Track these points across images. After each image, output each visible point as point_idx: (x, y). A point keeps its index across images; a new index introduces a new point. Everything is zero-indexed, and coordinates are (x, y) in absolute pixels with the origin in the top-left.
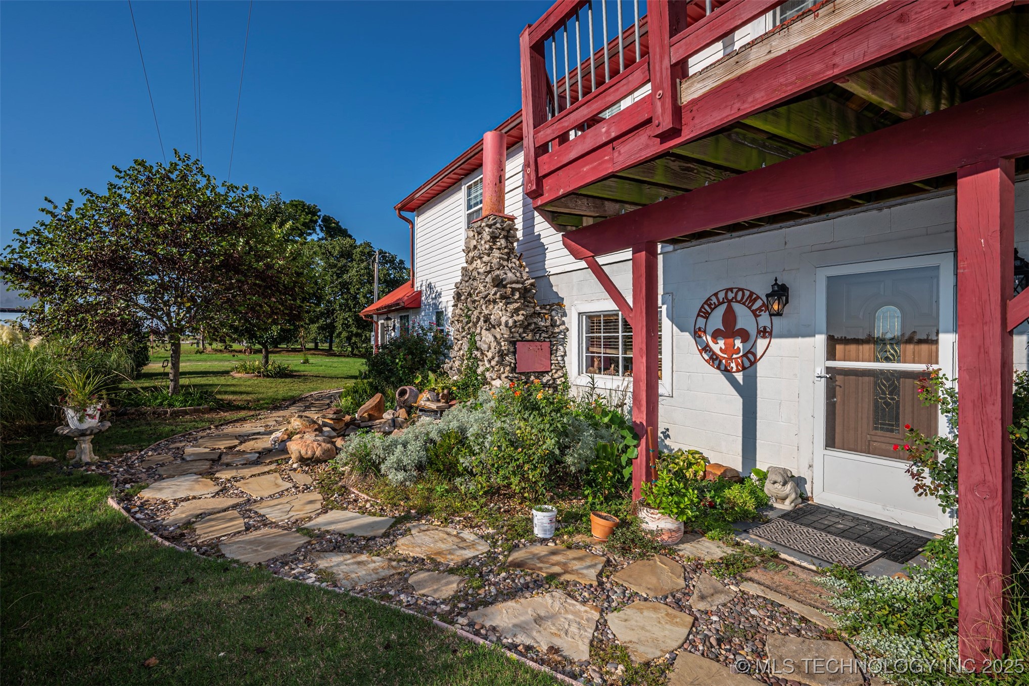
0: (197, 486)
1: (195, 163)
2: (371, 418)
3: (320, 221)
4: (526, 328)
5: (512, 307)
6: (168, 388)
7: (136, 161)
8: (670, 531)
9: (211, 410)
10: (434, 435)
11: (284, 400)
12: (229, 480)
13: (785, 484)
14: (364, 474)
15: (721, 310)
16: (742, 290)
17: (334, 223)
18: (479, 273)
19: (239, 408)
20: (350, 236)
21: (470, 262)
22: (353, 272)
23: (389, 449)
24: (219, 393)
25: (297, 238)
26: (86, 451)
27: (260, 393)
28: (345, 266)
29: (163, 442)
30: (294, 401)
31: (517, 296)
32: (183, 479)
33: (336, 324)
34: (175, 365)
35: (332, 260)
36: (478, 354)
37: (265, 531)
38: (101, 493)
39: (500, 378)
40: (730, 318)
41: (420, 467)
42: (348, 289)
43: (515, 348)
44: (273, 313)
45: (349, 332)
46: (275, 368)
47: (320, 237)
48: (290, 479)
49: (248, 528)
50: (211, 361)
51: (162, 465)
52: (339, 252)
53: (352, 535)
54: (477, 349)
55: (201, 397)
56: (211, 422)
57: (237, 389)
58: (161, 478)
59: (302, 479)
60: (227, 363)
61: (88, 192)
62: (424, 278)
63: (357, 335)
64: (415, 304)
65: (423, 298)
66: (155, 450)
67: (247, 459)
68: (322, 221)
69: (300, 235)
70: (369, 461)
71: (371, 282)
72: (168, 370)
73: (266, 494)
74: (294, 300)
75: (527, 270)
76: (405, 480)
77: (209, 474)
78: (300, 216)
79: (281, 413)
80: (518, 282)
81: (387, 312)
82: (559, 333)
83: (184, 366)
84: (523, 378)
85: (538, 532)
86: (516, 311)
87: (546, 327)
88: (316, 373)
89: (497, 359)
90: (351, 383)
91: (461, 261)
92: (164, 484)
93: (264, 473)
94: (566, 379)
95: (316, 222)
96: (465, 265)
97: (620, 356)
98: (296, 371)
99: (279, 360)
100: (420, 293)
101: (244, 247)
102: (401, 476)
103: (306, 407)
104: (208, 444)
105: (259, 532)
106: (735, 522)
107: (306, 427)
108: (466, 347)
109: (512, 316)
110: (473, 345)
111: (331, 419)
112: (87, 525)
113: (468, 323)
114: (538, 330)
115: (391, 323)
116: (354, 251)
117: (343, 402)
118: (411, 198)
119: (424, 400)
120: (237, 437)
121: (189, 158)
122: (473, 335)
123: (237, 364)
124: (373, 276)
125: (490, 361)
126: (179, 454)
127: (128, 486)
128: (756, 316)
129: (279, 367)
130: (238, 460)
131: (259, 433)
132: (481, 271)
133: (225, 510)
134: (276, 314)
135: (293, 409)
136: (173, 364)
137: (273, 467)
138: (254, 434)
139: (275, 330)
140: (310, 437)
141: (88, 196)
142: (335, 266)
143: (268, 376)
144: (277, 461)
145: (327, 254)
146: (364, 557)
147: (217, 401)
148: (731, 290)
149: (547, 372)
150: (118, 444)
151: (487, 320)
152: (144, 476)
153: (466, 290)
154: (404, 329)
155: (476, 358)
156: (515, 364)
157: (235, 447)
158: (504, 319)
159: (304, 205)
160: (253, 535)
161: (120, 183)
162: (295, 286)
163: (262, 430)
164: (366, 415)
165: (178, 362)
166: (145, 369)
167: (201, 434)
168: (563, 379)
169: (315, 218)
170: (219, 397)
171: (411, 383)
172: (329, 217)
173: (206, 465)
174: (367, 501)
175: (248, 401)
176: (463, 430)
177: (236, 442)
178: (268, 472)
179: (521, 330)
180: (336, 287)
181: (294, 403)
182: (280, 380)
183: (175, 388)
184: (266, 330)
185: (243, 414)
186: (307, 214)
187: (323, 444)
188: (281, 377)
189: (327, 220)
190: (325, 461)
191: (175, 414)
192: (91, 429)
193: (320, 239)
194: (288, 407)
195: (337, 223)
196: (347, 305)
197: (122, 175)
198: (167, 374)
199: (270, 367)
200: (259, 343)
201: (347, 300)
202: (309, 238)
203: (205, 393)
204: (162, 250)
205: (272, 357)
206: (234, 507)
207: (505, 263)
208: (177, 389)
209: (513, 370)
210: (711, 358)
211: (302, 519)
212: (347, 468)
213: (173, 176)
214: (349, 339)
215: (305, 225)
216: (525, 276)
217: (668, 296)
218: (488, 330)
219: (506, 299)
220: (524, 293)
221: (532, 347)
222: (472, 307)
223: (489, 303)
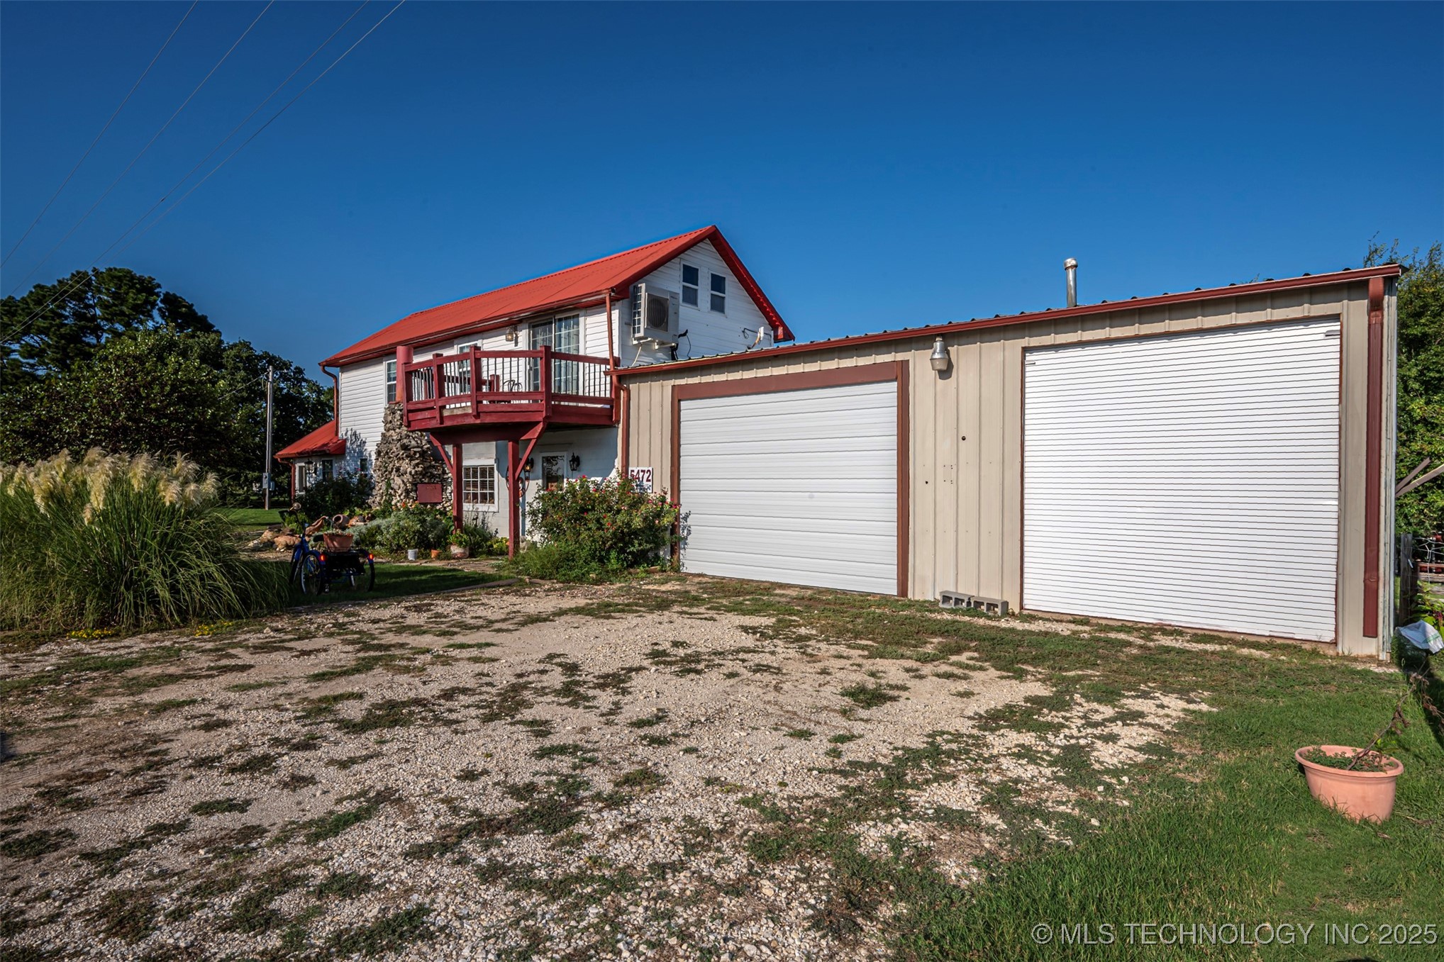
3: (159, 303)
4: (423, 475)
5: (414, 462)
8: (461, 553)
17: (185, 306)
18: (392, 439)
20: (213, 330)
21: (387, 430)
31: (418, 455)
36: (392, 491)
43: (417, 488)
54: (392, 488)
62: (348, 425)
64: (339, 449)
65: (348, 445)
68: (163, 302)
75: (426, 438)
78: (127, 294)
80: (418, 447)
81: (307, 456)
82: (447, 479)
84: (422, 506)
85: (410, 558)
86: (417, 465)
87: (439, 475)
89: (404, 494)
91: (381, 427)
95: (154, 302)
96: (385, 432)
97: (479, 492)
100: (345, 441)
108: (384, 488)
109: (415, 468)
110: (389, 486)
113: (385, 471)
114: (433, 476)
115: (312, 467)
119: (355, 522)
122: (389, 479)
125: (399, 496)
132: (394, 438)
149: (440, 503)
151: (398, 470)
153: (383, 450)
154: (328, 473)
155: (391, 494)
156: (416, 497)
158: (409, 470)
159: (132, 277)
168: (450, 507)
169: (151, 298)
172: (174, 295)
179: (421, 477)
186: (139, 291)
189: (171, 301)
195: (190, 307)
207: (411, 435)
209: (415, 501)
215: (136, 308)
216: (424, 442)
217: (497, 460)
218: (399, 476)
219: (411, 458)
220: (423, 454)
221: (429, 487)
222: (388, 461)
223: (399, 459)
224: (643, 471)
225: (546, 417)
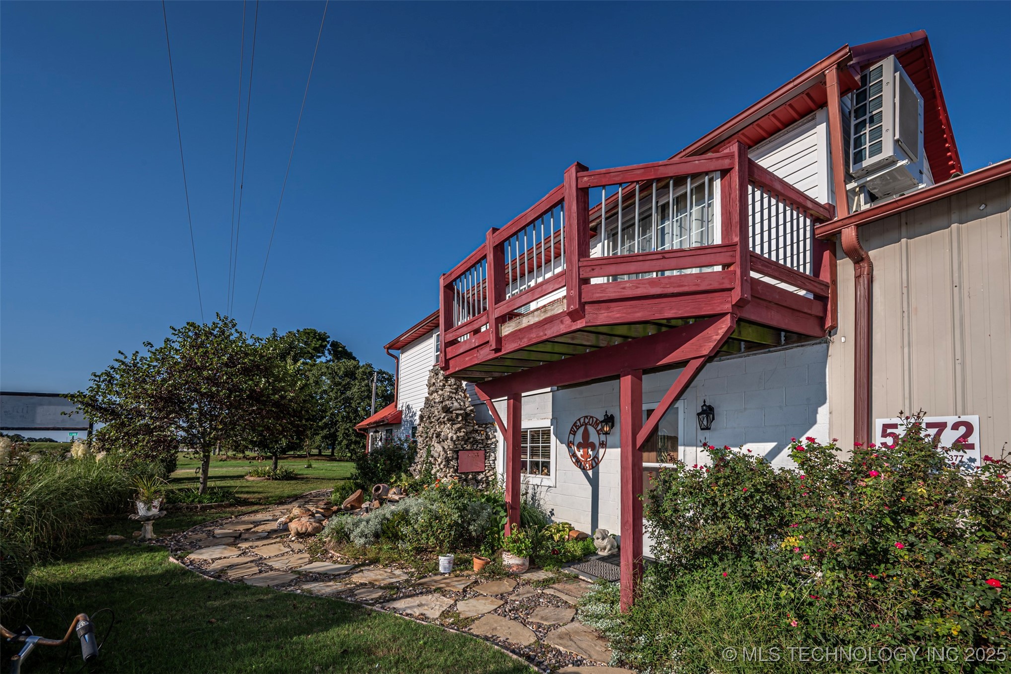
0: (226, 551)
1: (231, 321)
2: (353, 507)
3: (329, 346)
4: (466, 441)
5: (456, 426)
6: (198, 489)
7: (188, 323)
8: (518, 565)
9: (231, 505)
10: (388, 516)
11: (289, 497)
12: (247, 548)
13: (603, 539)
14: (339, 542)
15: (582, 429)
16: (592, 417)
17: (341, 347)
18: (435, 403)
19: (253, 504)
20: (354, 359)
21: (431, 394)
22: (355, 390)
23: (356, 525)
24: (237, 492)
25: (308, 360)
26: (149, 531)
27: (269, 492)
28: (349, 383)
29: (198, 527)
30: (295, 498)
31: (460, 418)
32: (215, 548)
33: (338, 434)
34: (205, 471)
35: (337, 379)
36: (432, 460)
37: (270, 573)
38: (164, 556)
39: (446, 477)
40: (586, 435)
41: (377, 535)
42: (350, 403)
43: (458, 456)
44: (283, 430)
45: (348, 440)
46: (282, 472)
47: (328, 359)
48: (289, 546)
49: (261, 572)
50: (226, 467)
51: (200, 540)
52: (344, 372)
53: (326, 574)
54: (432, 457)
55: (223, 496)
56: (232, 513)
57: (251, 490)
58: (200, 548)
59: (296, 546)
60: (241, 469)
61: (149, 344)
62: (404, 401)
63: (356, 443)
64: (396, 421)
65: (403, 416)
66: (193, 532)
67: (260, 536)
68: (331, 346)
69: (310, 358)
70: (344, 532)
71: (370, 398)
72: (199, 475)
73: (272, 555)
74: (301, 421)
75: (470, 400)
76: (365, 544)
77: (234, 544)
78: (312, 341)
79: (286, 507)
80: (461, 409)
81: (377, 425)
82: (491, 444)
83: (212, 472)
84: (463, 476)
85: (441, 570)
86: (459, 429)
87: (482, 440)
88: (317, 476)
89: (444, 463)
90: (342, 483)
91: (425, 392)
92: (203, 551)
93: (272, 544)
94: (496, 476)
95: (326, 346)
96: (428, 395)
97: (528, 460)
98: (300, 475)
99: (286, 465)
100: (401, 412)
101: (265, 384)
102: (362, 541)
103: (306, 502)
104: (231, 527)
105: (267, 574)
106: (568, 562)
107: (303, 514)
108: (425, 455)
109: (456, 433)
110: (429, 454)
111: (323, 509)
112: (159, 571)
113: (426, 437)
114: (476, 442)
115: (378, 435)
116: (357, 372)
117: (333, 497)
118: (397, 340)
119: (392, 494)
120: (251, 523)
121: (227, 319)
122: (430, 446)
123: (251, 469)
124: (371, 392)
125: (439, 465)
126: (211, 534)
127: (179, 552)
128: (599, 434)
129: (286, 471)
130: (254, 537)
131: (268, 520)
132: (437, 401)
133: (246, 563)
134: (287, 431)
135: (296, 504)
136: (203, 471)
137: (278, 540)
138: (265, 521)
139: (284, 442)
140: (304, 520)
141: (149, 347)
142: (340, 384)
143: (276, 479)
144: (281, 536)
145: (333, 374)
146: (331, 583)
147: (236, 499)
148: (587, 417)
149: (482, 472)
150: (166, 528)
151: (438, 436)
152: (188, 547)
153: (426, 414)
154: (388, 440)
155: (430, 463)
156: (457, 467)
157: (251, 529)
158: (450, 436)
159: (316, 333)
160: (263, 575)
161: (175, 338)
162: (301, 410)
163: (271, 518)
164: (349, 506)
165: (207, 470)
166: (173, 475)
167: (224, 521)
168: (493, 477)
169: (324, 344)
170: (237, 495)
171: (387, 481)
172: (337, 342)
173: (232, 540)
174: (338, 557)
175: (260, 499)
176: (407, 511)
177: (252, 526)
178: (275, 543)
179: (463, 443)
180: (340, 402)
181: (297, 499)
182: (286, 482)
183: (204, 489)
184: (277, 442)
185: (255, 508)
186: (318, 340)
187: (314, 524)
188: (287, 479)
189: (335, 345)
190: (314, 535)
191: (204, 509)
192: (154, 516)
193: (328, 361)
194: (291, 502)
195: (344, 348)
196: (348, 417)
197: (176, 333)
198: (198, 478)
199: (278, 471)
200: (270, 452)
201: (348, 413)
202: (318, 361)
203: (227, 493)
204: (205, 389)
205: (280, 463)
206: (252, 562)
207: (454, 396)
208: (204, 490)
209: (456, 471)
210: (576, 461)
211: (295, 567)
212: (327, 540)
213: (215, 333)
214: (348, 446)
215: (315, 349)
216: (467, 404)
217: (555, 420)
218: (439, 442)
219: (452, 421)
220: (466, 416)
221: (471, 454)
222: (430, 426)
223: (440, 423)
224: (942, 426)
225: (740, 304)
